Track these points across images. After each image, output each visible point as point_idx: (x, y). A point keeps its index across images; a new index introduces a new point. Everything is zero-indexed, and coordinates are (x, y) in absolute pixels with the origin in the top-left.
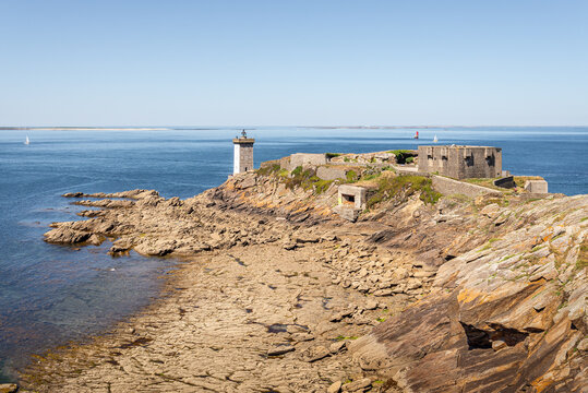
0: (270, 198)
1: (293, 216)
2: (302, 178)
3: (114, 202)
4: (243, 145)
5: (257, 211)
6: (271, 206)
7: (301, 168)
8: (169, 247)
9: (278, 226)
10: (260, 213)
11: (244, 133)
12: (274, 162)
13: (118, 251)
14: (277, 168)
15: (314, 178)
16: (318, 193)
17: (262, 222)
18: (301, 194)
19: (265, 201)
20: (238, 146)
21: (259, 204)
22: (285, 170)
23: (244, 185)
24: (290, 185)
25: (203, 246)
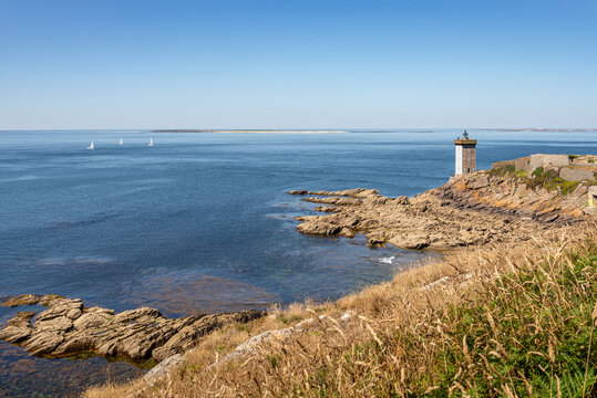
0: (510, 198)
1: (539, 216)
2: (543, 179)
3: (341, 200)
4: (465, 146)
5: (498, 211)
6: (512, 206)
7: (542, 169)
8: (424, 242)
9: (524, 225)
10: (501, 213)
11: (466, 134)
12: (507, 162)
13: (376, 243)
14: (511, 169)
15: (557, 179)
16: (564, 193)
17: (507, 222)
18: (544, 195)
19: (504, 201)
20: (461, 147)
21: (499, 204)
22: (522, 171)
23: (476, 185)
24: (532, 186)
25: (457, 242)
